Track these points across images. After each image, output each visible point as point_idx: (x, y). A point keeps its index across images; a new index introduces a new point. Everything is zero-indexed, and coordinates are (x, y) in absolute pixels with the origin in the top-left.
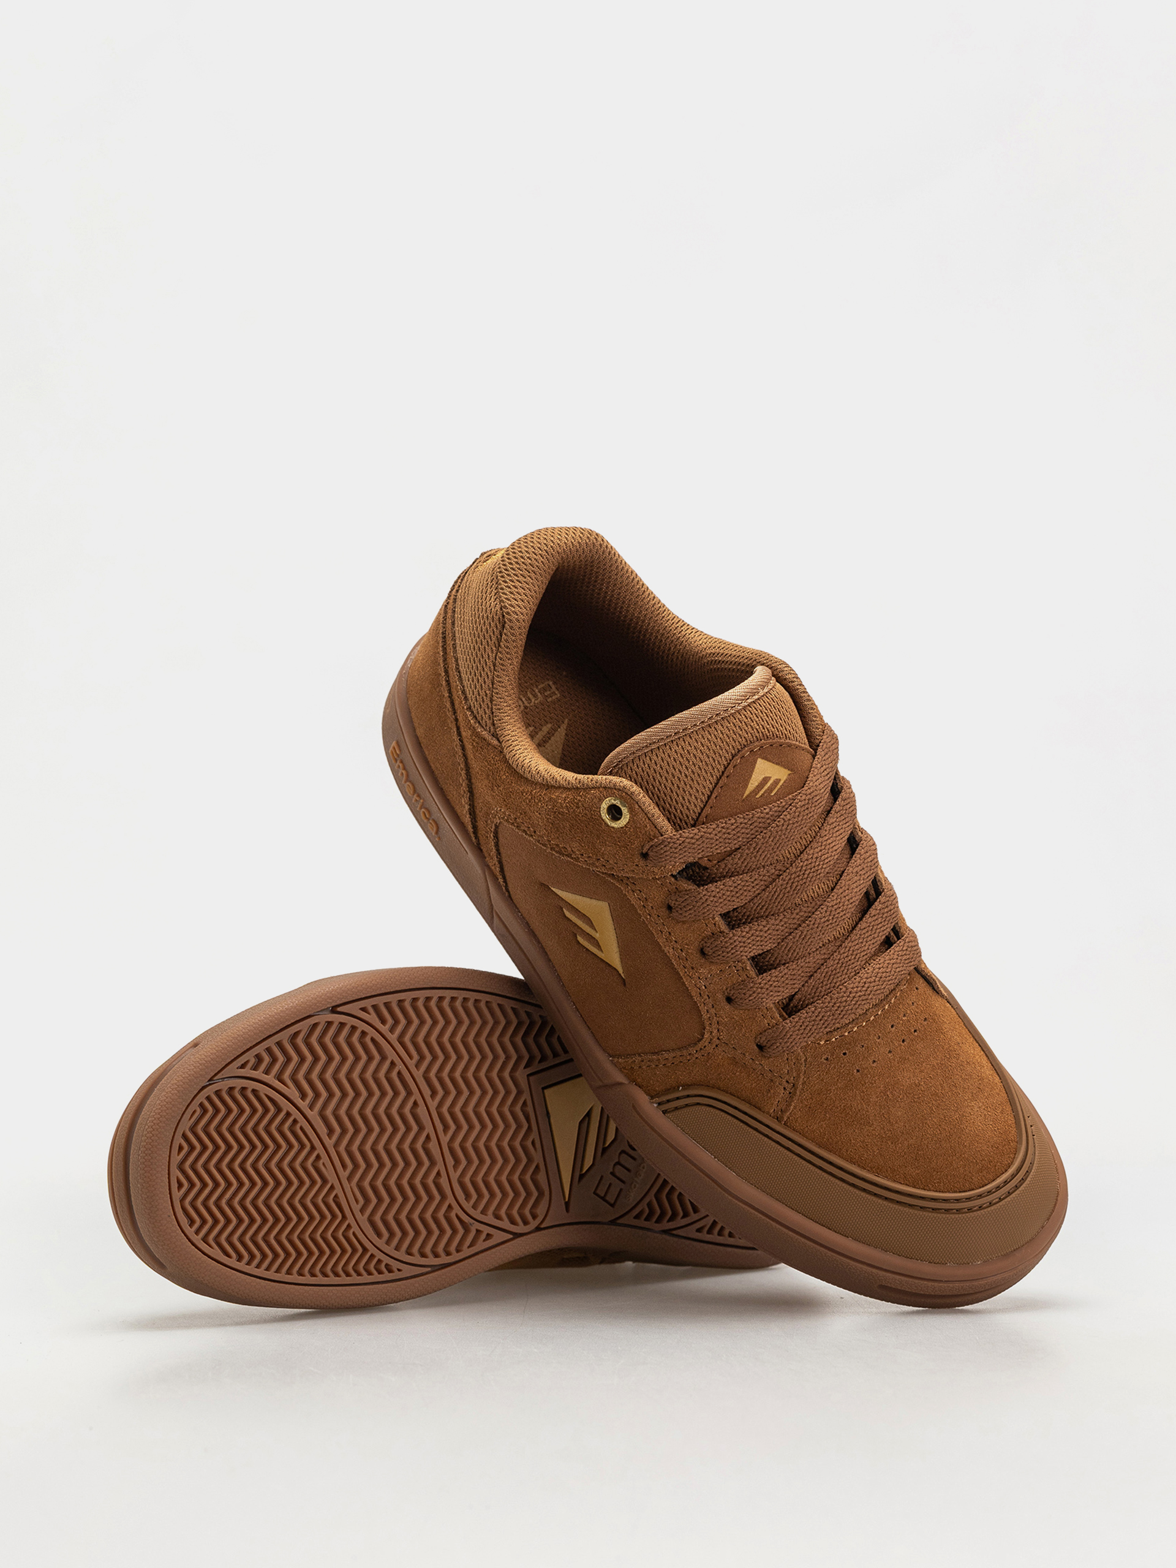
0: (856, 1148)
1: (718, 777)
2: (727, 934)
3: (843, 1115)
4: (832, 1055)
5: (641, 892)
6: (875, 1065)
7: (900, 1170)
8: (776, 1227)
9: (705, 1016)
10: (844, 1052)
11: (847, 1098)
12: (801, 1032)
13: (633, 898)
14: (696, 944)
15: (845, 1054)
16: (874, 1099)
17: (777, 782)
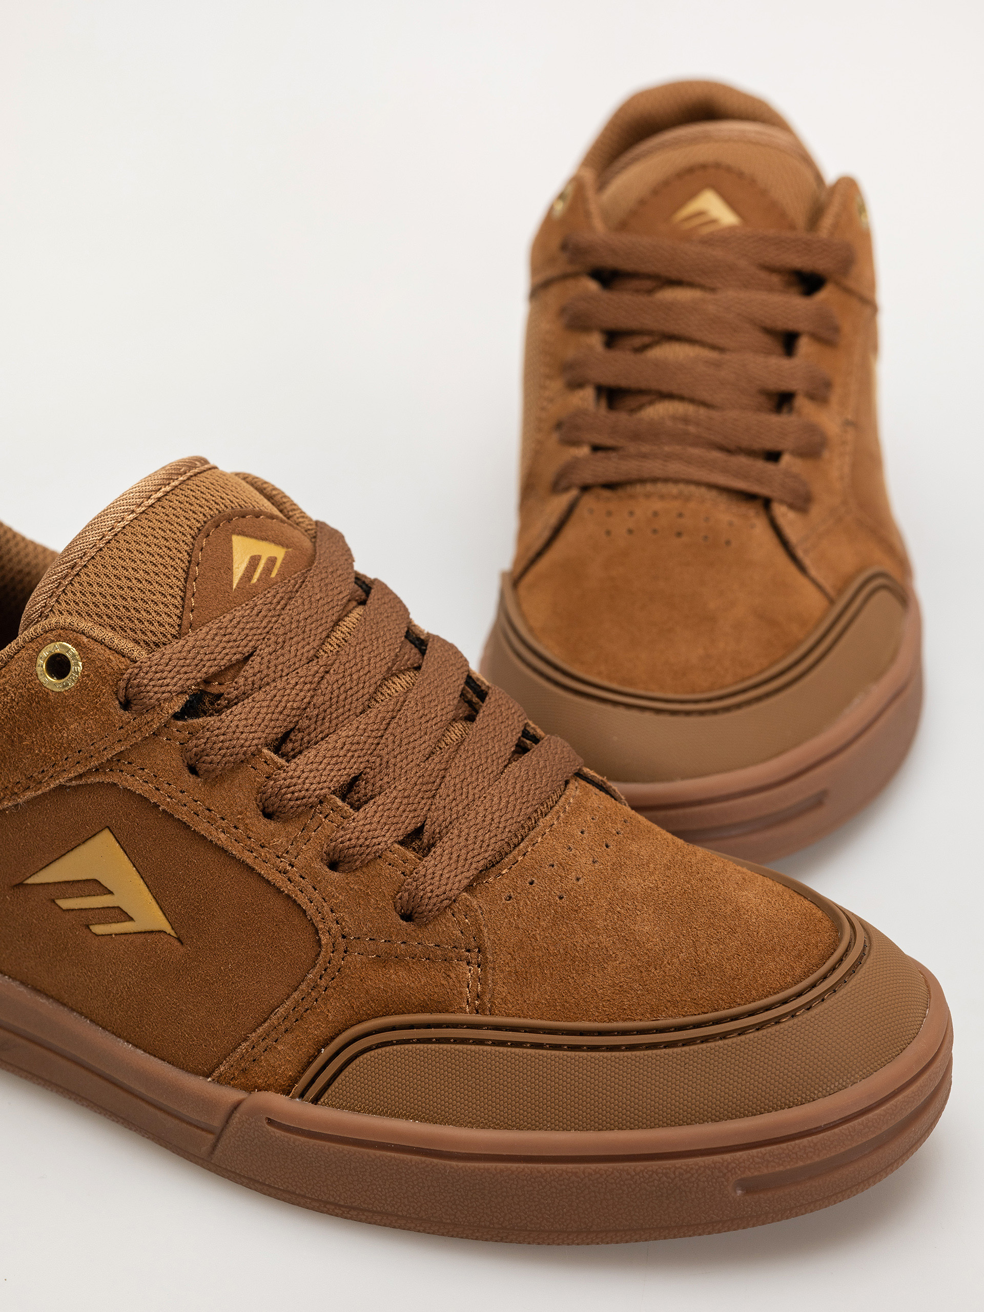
0: (607, 998)
1: (185, 569)
2: (287, 767)
3: (568, 962)
4: (515, 890)
5: (143, 769)
6: (581, 882)
7: (684, 998)
8: (545, 1169)
9: (310, 909)
10: (529, 880)
11: (564, 937)
12: (454, 866)
13: (137, 785)
14: (253, 805)
15: (532, 883)
16: (600, 923)
17: (272, 561)
